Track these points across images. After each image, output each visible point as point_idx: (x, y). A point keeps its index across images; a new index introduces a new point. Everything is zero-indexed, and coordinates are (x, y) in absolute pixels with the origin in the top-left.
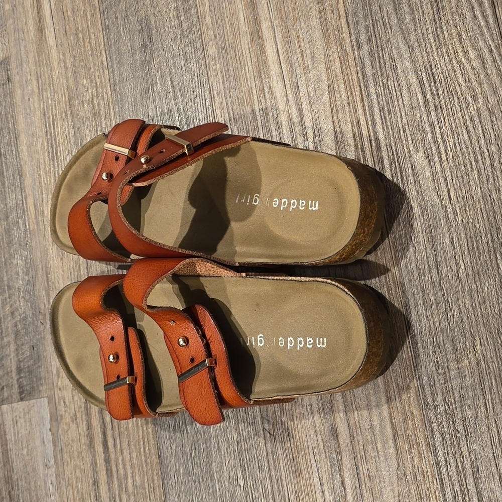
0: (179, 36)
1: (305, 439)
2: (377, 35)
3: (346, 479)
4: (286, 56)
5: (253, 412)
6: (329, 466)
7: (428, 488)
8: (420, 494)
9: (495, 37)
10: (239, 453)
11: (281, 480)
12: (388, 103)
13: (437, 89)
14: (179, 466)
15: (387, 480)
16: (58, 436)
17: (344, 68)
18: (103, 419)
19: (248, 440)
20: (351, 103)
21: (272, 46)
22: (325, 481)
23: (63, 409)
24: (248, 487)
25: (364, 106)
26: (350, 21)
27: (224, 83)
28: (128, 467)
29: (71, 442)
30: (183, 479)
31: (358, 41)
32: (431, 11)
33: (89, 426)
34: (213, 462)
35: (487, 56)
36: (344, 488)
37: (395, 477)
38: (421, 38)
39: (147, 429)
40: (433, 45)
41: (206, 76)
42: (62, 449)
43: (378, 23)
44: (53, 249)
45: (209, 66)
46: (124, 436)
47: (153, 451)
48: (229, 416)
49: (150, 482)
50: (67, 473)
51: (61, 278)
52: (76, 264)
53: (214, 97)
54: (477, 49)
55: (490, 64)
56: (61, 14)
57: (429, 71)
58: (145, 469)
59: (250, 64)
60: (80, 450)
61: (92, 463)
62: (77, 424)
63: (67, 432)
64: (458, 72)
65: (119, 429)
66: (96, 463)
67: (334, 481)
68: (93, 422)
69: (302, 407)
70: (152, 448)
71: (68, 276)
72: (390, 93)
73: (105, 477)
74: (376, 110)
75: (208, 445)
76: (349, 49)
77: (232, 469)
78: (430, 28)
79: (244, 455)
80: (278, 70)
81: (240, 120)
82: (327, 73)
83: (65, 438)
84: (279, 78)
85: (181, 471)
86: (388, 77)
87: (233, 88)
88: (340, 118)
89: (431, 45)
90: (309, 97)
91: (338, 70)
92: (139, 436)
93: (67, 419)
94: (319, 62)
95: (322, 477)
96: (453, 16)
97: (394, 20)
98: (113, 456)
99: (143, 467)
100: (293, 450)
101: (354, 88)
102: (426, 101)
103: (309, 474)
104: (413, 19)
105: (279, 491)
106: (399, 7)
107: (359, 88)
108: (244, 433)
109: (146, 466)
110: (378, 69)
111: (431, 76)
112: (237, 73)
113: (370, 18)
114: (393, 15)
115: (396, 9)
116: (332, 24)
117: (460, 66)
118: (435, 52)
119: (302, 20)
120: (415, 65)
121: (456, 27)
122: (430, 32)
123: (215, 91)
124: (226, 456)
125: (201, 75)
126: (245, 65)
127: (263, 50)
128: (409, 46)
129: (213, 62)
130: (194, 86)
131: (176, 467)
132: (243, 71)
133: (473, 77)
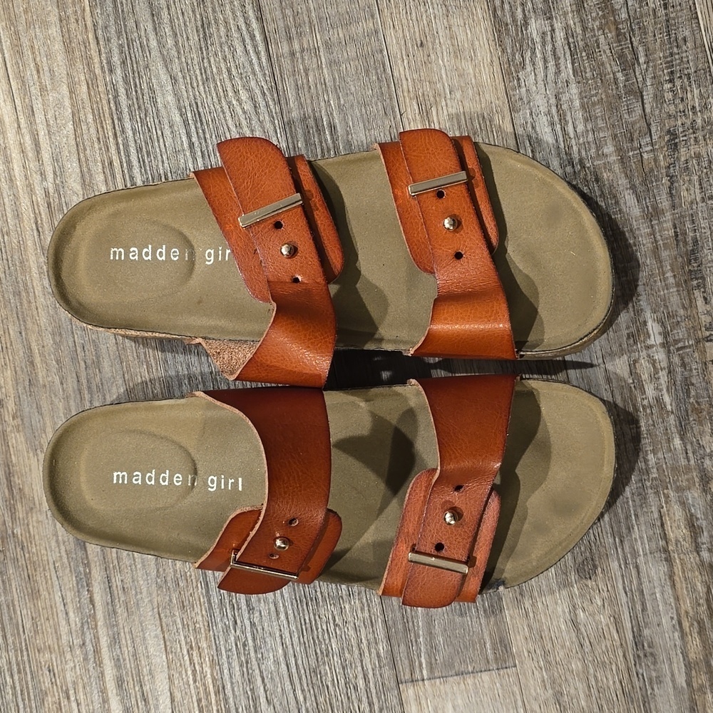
1: (43, 552)
2: (133, 59)
3: (95, 595)
4: (17, 71)
6: (75, 582)
7: (191, 594)
8: (183, 602)
9: (268, 79)
11: (14, 606)
12: (146, 143)
13: (204, 131)
15: (144, 590)
17: (92, 94)
20: (101, 138)
22: (69, 600)
25: (117, 144)
26: (100, 37)
31: (109, 63)
32: (196, 38)
35: (260, 99)
36: (94, 606)
37: (154, 585)
40: (199, 78)
43: (134, 43)
54: (249, 90)
55: (263, 109)
57: (195, 110)
64: (228, 114)
67: (80, 599)
69: (41, 514)
72: (149, 131)
74: (133, 150)
76: (98, 71)
78: (195, 57)
80: (5, 87)
82: (71, 98)
84: (8, 97)
86: (146, 111)
88: (89, 156)
89: (197, 79)
90: (48, 125)
91: (85, 96)
94: (60, 82)
95: (66, 595)
96: (221, 47)
97: (153, 43)
100: (29, 567)
101: (105, 120)
102: (191, 145)
103: (49, 594)
104: (176, 43)
105: (11, 619)
106: (160, 27)
107: (111, 121)
110: (135, 100)
111: (197, 116)
113: (125, 35)
114: (152, 36)
115: (156, 29)
116: (76, 36)
117: (229, 108)
118: (201, 88)
119: (37, 26)
120: (179, 101)
121: (225, 61)
122: (196, 63)
128: (171, 76)
133: (244, 122)
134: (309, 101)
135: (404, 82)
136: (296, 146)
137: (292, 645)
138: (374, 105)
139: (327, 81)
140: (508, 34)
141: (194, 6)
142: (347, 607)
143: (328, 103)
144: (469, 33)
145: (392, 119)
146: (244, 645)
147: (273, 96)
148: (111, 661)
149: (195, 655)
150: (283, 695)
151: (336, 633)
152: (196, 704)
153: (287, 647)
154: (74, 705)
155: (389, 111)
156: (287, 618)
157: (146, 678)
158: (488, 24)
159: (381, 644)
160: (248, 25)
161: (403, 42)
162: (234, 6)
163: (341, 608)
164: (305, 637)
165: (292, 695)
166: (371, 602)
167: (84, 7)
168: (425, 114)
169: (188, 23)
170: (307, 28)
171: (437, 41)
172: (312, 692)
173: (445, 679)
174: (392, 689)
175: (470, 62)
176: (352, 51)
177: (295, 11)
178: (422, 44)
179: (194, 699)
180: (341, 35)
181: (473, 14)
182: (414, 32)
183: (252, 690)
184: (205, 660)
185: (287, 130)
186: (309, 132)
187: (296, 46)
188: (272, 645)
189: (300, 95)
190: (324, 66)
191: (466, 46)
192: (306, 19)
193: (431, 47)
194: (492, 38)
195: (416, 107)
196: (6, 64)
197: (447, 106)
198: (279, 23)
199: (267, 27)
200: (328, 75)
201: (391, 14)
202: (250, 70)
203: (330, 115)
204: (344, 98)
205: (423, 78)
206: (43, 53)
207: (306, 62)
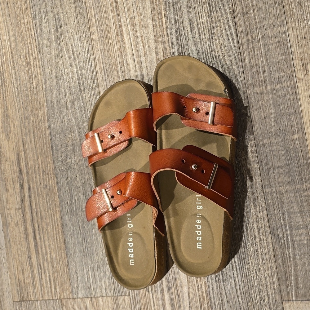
0: (77, 28)
2: (182, 42)
4: (135, 47)
9: (237, 51)
14: (76, 248)
16: (7, 234)
17: (165, 56)
18: (33, 225)
21: (128, 40)
23: (10, 220)
26: (169, 33)
27: (102, 55)
28: (48, 249)
29: (15, 237)
30: (78, 254)
31: (172, 44)
32: (208, 34)
33: (26, 229)
34: (94, 246)
35: (233, 59)
38: (203, 47)
39: (58, 230)
41: (92, 50)
42: (10, 240)
43: (183, 36)
44: (3, 134)
45: (94, 46)
46: (46, 234)
47: (62, 241)
49: (60, 256)
50: (13, 252)
51: (8, 151)
52: (17, 144)
53: (96, 62)
54: (229, 56)
55: (234, 63)
56: (6, 4)
58: (57, 250)
59: (116, 48)
60: (20, 241)
61: (27, 247)
62: (18, 227)
63: (13, 231)
65: (42, 230)
66: (30, 247)
68: (28, 227)
70: (61, 240)
71: (12, 150)
73: (35, 254)
75: (91, 238)
78: (207, 42)
80: (131, 53)
81: (111, 76)
82: (156, 57)
83: (11, 234)
84: (132, 57)
85: (77, 251)
87: (107, 59)
89: (207, 51)
90: (147, 68)
92: (54, 234)
93: (13, 224)
94: (152, 51)
96: (218, 38)
97: (190, 36)
98: (39, 244)
99: (56, 249)
104: (200, 35)
106: (193, 29)
109: (58, 249)
112: (109, 52)
113: (179, 33)
114: (190, 33)
115: (191, 30)
116: (159, 32)
117: (220, 63)
118: (209, 54)
119: (144, 29)
121: (220, 43)
122: (207, 44)
123: (97, 59)
124: (101, 243)
125: (89, 50)
126: (113, 48)
127: (123, 41)
128: (197, 49)
129: (96, 44)
130: (85, 56)
131: (74, 248)
132: (113, 51)
133: (226, 69)
134: (254, 61)
135: (296, 53)
136: (248, 79)
137: (238, 281)
138: (282, 63)
139: (262, 52)
141: (208, 21)
142: (262, 268)
143: (262, 62)
145: (290, 69)
146: (219, 279)
147: (239, 58)
148: (165, 279)
149: (199, 280)
150: (234, 300)
151: (257, 278)
152: (198, 300)
153: (236, 281)
154: (151, 295)
155: (289, 65)
156: (237, 270)
157: (179, 287)
159: (275, 284)
160: (230, 29)
161: (296, 37)
162: (224, 21)
163: (259, 269)
164: (244, 279)
165: (237, 301)
166: (272, 267)
167: (163, 21)
168: (305, 67)
169: (205, 28)
170: (255, 30)
172: (246, 300)
173: (302, 301)
174: (280, 303)
176: (274, 40)
177: (250, 23)
178: (305, 38)
179: (198, 298)
180: (270, 33)
182: (302, 32)
183: (221, 297)
184: (203, 283)
185: (244, 73)
186: (254, 74)
187: (250, 38)
188: (230, 280)
189: (251, 58)
190: (261, 46)
192: (255, 26)
193: (309, 39)
195: (301, 64)
196: (131, 44)
198: (243, 28)
199: (238, 30)
200: (263, 50)
201: (292, 24)
202: (230, 47)
203: (263, 67)
204: (269, 59)
205: (305, 52)
206: (146, 40)
207: (254, 44)
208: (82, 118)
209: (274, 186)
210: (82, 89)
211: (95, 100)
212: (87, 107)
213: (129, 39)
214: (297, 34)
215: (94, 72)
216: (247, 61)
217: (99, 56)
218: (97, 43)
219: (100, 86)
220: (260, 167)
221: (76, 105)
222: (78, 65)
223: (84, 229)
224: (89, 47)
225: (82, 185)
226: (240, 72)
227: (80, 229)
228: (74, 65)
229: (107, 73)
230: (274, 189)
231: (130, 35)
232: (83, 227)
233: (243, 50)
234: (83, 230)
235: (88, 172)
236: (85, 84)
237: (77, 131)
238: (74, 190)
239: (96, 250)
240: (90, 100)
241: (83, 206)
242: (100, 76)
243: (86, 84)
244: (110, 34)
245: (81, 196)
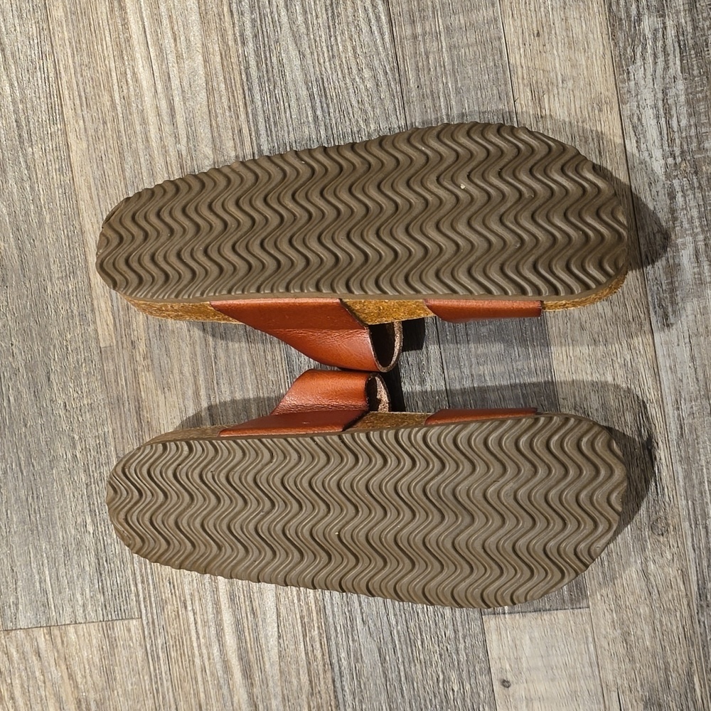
2: (265, 33)
4: (155, 38)
5: (107, 452)
9: (390, 59)
10: (88, 496)
12: (274, 114)
13: (328, 105)
14: (11, 513)
17: (225, 64)
19: (99, 482)
20: (232, 107)
21: (138, 21)
24: (98, 534)
25: (247, 113)
26: (234, 10)
27: (73, 56)
30: (17, 528)
31: (242, 35)
32: (325, 16)
34: (56, 508)
35: (381, 77)
38: (314, 46)
40: (326, 55)
41: (49, 43)
43: (266, 18)
45: (54, 33)
48: (76, 456)
53: (60, 73)
54: (372, 69)
55: (384, 88)
57: (321, 85)
59: (108, 39)
64: (351, 91)
72: (277, 102)
74: (261, 119)
75: (49, 489)
76: (231, 43)
77: (79, 515)
78: (323, 36)
79: (95, 500)
80: (144, 53)
81: (95, 107)
82: (205, 66)
84: (146, 63)
85: (15, 520)
86: (275, 83)
87: (86, 66)
88: (219, 123)
89: (323, 55)
90: (183, 91)
91: (219, 67)
94: (195, 52)
96: (348, 26)
97: (284, 19)
101: (236, 90)
102: (316, 118)
104: (306, 19)
106: (291, 4)
107: (242, 91)
108: (96, 475)
110: (265, 73)
111: (323, 91)
112: (92, 49)
113: (257, 10)
114: (283, 13)
115: (287, 6)
116: (212, 8)
117: (353, 85)
118: (327, 64)
120: (306, 75)
121: (351, 40)
122: (324, 40)
123: (61, 65)
124: (72, 500)
125: (43, 43)
126: (101, 40)
127: (125, 24)
128: (299, 51)
129: (59, 29)
130: (33, 55)
131: (7, 514)
132: (100, 46)
133: (366, 99)
134: (428, 83)
135: (520, 69)
138: (489, 90)
139: (446, 64)
140: (621, 29)
143: (446, 85)
144: (584, 26)
145: (506, 104)
147: (394, 75)
150: (377, 617)
152: (299, 621)
154: (191, 614)
155: (503, 95)
157: (255, 595)
158: (603, 18)
160: (374, 7)
161: (521, 31)
165: (385, 618)
168: (537, 101)
170: (431, 13)
171: (553, 32)
172: (403, 616)
173: (524, 614)
174: (476, 619)
175: (583, 54)
176: (472, 37)
178: (538, 34)
179: (298, 616)
180: (462, 21)
181: (589, 8)
182: (532, 21)
183: (350, 611)
185: (406, 109)
186: (426, 112)
187: (419, 30)
189: (420, 76)
190: (444, 50)
191: (580, 37)
192: (430, 4)
193: (547, 37)
194: (605, 32)
195: (529, 94)
196: (145, 32)
197: (558, 94)
198: (404, 6)
199: (393, 10)
200: (448, 59)
201: (511, 3)
202: (374, 50)
203: (447, 96)
204: (461, 81)
205: (537, 67)
206: (180, 23)
207: (428, 45)
208: (25, 206)
209: (467, 364)
210: (25, 136)
211: (57, 163)
212: (37, 179)
213: (139, 19)
214: (522, 26)
215: (55, 96)
216: (412, 84)
217: (65, 56)
218: (63, 27)
219: (68, 128)
220: (438, 323)
221: (11, 173)
222: (15, 79)
223: (32, 468)
224: (42, 34)
225: (25, 365)
226: (397, 108)
227: (20, 468)
228: (5, 77)
229: (86, 98)
230: (466, 371)
231: (143, 10)
232: (29, 464)
233: (403, 57)
234: (28, 472)
235: (40, 334)
236: (31, 123)
237: (11, 236)
238: (6, 378)
239: (61, 516)
240: (45, 162)
241: (28, 414)
242: (69, 106)
243: (34, 124)
244: (93, 7)
245: (24, 390)
